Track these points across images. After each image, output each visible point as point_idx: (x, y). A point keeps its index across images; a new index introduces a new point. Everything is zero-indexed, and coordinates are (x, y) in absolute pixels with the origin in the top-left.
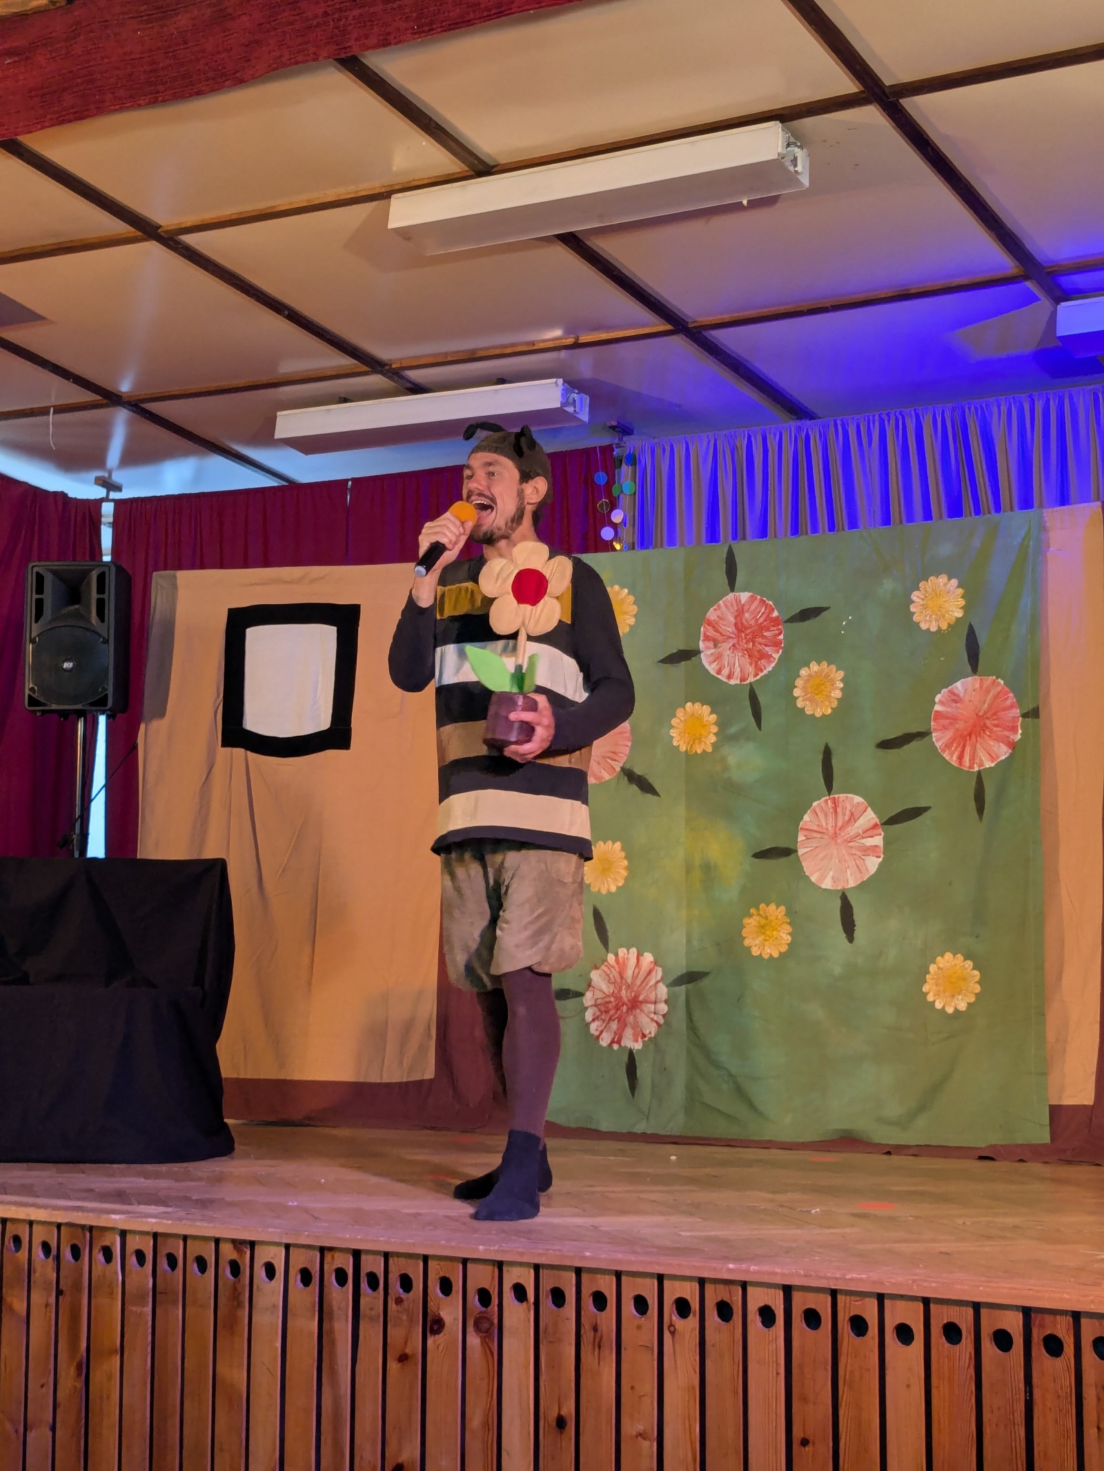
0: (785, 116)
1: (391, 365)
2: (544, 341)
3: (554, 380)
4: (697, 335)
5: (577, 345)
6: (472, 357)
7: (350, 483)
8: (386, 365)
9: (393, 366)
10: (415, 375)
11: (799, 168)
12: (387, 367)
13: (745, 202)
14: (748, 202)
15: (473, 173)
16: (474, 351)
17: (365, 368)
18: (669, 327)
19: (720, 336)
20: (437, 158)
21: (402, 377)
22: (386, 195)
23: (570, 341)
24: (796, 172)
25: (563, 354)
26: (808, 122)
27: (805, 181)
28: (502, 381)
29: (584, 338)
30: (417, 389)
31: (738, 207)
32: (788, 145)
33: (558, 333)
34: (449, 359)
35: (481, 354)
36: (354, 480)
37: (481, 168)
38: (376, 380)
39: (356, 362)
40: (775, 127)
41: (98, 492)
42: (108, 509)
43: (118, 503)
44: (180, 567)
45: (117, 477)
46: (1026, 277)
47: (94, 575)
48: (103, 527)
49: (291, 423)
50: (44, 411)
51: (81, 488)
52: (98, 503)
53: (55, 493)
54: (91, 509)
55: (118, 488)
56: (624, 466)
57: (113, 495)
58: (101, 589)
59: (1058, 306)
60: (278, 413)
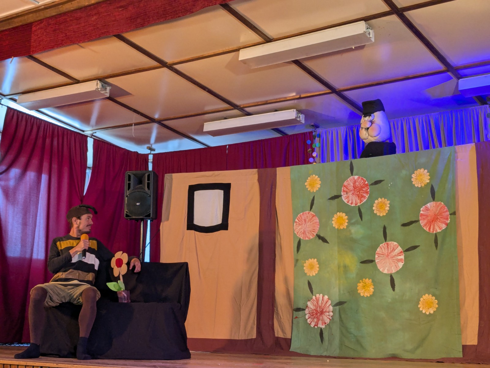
0: (366, 19)
1: (240, 106)
2: (290, 97)
3: (293, 110)
4: (339, 93)
5: (300, 98)
6: (266, 103)
7: (228, 146)
8: (239, 106)
9: (241, 107)
10: (248, 110)
11: (371, 36)
12: (239, 107)
13: (353, 48)
14: (355, 47)
15: (265, 42)
16: (267, 101)
17: (233, 108)
18: (330, 91)
19: (346, 93)
20: (255, 37)
21: (244, 110)
22: (238, 50)
23: (298, 96)
24: (370, 37)
25: (296, 101)
26: (373, 21)
27: (373, 40)
28: (276, 111)
29: (303, 96)
30: (249, 114)
31: (351, 50)
32: (367, 29)
33: (294, 94)
34: (259, 104)
35: (269, 102)
36: (229, 145)
37: (268, 40)
38: (236, 112)
39: (229, 105)
40: (363, 23)
41: (148, 152)
42: (151, 157)
43: (154, 155)
44: (173, 172)
45: (154, 147)
46: (448, 71)
47: (146, 175)
48: (149, 163)
49: (209, 127)
50: (131, 125)
51: (142, 150)
52: (147, 155)
53: (134, 152)
54: (146, 156)
55: (154, 150)
56: (316, 138)
57: (152, 152)
58: (149, 179)
59: (459, 80)
60: (205, 123)
